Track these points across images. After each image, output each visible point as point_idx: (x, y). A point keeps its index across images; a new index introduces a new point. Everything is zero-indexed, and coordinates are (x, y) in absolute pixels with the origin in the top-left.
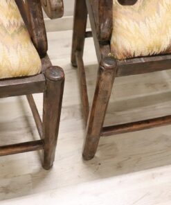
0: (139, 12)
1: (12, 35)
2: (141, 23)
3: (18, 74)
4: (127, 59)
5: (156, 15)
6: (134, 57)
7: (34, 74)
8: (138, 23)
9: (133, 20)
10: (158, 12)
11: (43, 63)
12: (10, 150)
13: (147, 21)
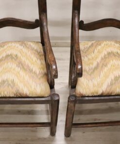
0: (90, 75)
1: (40, 79)
2: (90, 81)
3: (39, 96)
4: (82, 97)
5: (98, 78)
6: (85, 96)
7: (47, 96)
8: (89, 81)
9: (87, 79)
10: (99, 76)
11: (51, 92)
12: (35, 125)
13: (93, 80)
